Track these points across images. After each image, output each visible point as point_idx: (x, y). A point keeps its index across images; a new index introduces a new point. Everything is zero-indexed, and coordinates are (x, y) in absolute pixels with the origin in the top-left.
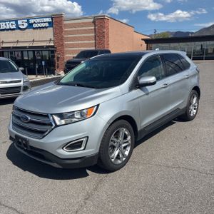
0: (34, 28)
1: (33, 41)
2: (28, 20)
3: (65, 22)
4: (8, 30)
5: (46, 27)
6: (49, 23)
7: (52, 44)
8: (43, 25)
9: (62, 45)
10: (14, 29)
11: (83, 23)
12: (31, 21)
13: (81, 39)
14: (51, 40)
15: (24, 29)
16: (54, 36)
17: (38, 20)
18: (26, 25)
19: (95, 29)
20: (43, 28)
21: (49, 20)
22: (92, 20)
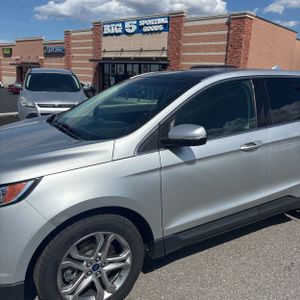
0: (144, 33)
1: (141, 50)
2: (138, 21)
3: (186, 24)
4: (112, 35)
5: (159, 31)
6: (164, 25)
7: (164, 55)
8: (155, 28)
9: (178, 57)
10: (119, 34)
11: (212, 25)
12: (142, 23)
13: (205, 49)
14: (163, 49)
15: (132, 34)
16: (168, 44)
17: (150, 22)
18: (134, 28)
19: (228, 34)
20: (155, 32)
21: (164, 21)
22: (225, 20)
